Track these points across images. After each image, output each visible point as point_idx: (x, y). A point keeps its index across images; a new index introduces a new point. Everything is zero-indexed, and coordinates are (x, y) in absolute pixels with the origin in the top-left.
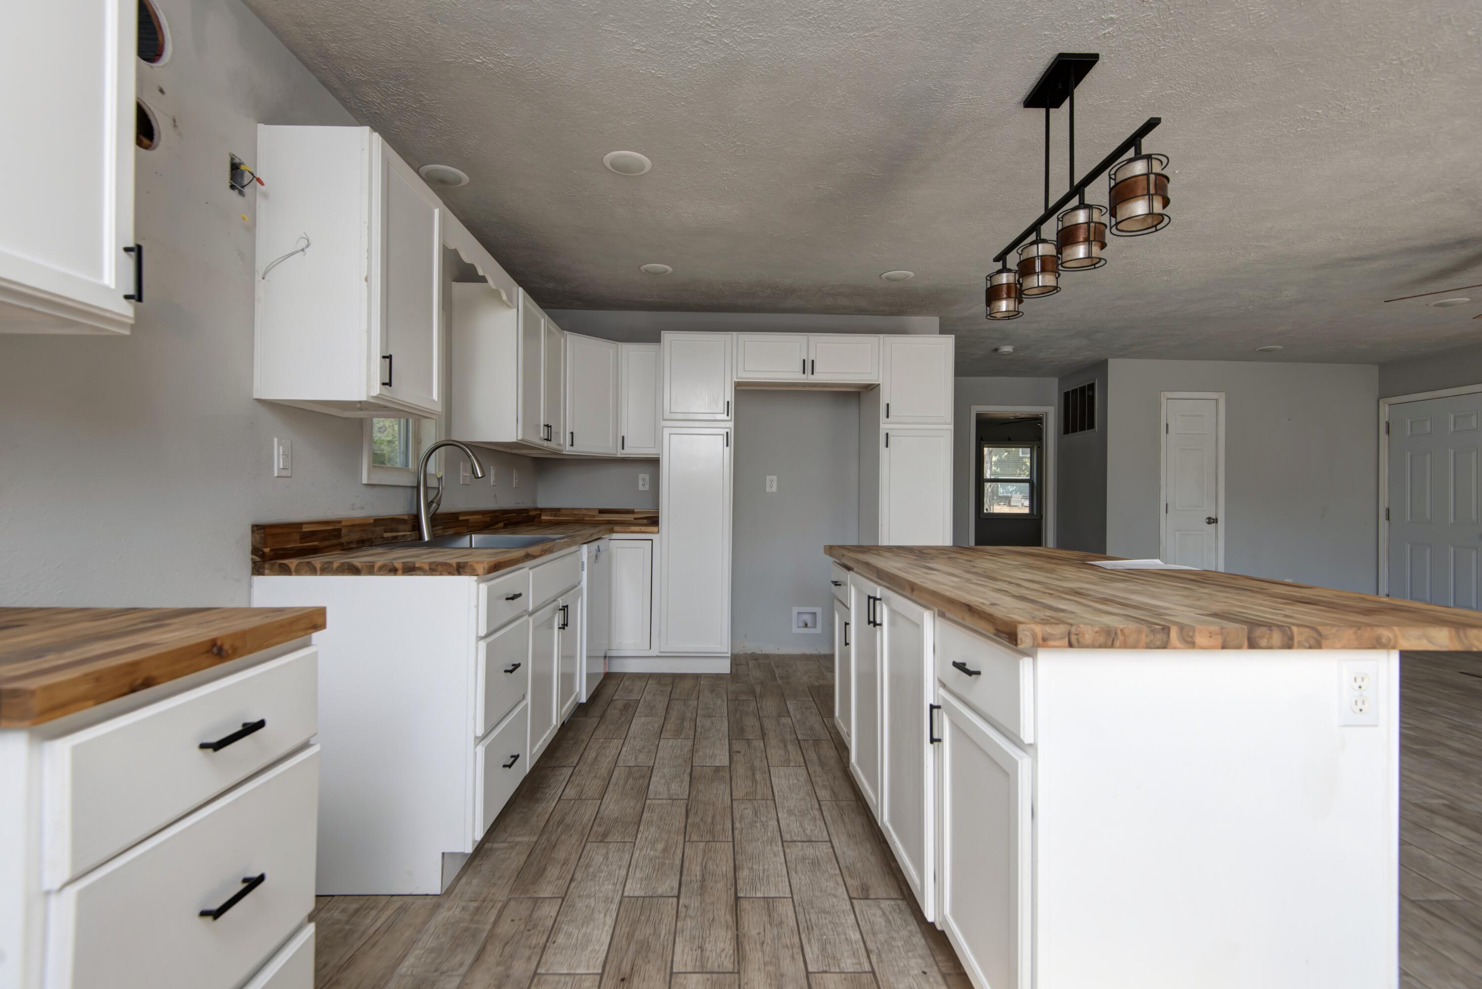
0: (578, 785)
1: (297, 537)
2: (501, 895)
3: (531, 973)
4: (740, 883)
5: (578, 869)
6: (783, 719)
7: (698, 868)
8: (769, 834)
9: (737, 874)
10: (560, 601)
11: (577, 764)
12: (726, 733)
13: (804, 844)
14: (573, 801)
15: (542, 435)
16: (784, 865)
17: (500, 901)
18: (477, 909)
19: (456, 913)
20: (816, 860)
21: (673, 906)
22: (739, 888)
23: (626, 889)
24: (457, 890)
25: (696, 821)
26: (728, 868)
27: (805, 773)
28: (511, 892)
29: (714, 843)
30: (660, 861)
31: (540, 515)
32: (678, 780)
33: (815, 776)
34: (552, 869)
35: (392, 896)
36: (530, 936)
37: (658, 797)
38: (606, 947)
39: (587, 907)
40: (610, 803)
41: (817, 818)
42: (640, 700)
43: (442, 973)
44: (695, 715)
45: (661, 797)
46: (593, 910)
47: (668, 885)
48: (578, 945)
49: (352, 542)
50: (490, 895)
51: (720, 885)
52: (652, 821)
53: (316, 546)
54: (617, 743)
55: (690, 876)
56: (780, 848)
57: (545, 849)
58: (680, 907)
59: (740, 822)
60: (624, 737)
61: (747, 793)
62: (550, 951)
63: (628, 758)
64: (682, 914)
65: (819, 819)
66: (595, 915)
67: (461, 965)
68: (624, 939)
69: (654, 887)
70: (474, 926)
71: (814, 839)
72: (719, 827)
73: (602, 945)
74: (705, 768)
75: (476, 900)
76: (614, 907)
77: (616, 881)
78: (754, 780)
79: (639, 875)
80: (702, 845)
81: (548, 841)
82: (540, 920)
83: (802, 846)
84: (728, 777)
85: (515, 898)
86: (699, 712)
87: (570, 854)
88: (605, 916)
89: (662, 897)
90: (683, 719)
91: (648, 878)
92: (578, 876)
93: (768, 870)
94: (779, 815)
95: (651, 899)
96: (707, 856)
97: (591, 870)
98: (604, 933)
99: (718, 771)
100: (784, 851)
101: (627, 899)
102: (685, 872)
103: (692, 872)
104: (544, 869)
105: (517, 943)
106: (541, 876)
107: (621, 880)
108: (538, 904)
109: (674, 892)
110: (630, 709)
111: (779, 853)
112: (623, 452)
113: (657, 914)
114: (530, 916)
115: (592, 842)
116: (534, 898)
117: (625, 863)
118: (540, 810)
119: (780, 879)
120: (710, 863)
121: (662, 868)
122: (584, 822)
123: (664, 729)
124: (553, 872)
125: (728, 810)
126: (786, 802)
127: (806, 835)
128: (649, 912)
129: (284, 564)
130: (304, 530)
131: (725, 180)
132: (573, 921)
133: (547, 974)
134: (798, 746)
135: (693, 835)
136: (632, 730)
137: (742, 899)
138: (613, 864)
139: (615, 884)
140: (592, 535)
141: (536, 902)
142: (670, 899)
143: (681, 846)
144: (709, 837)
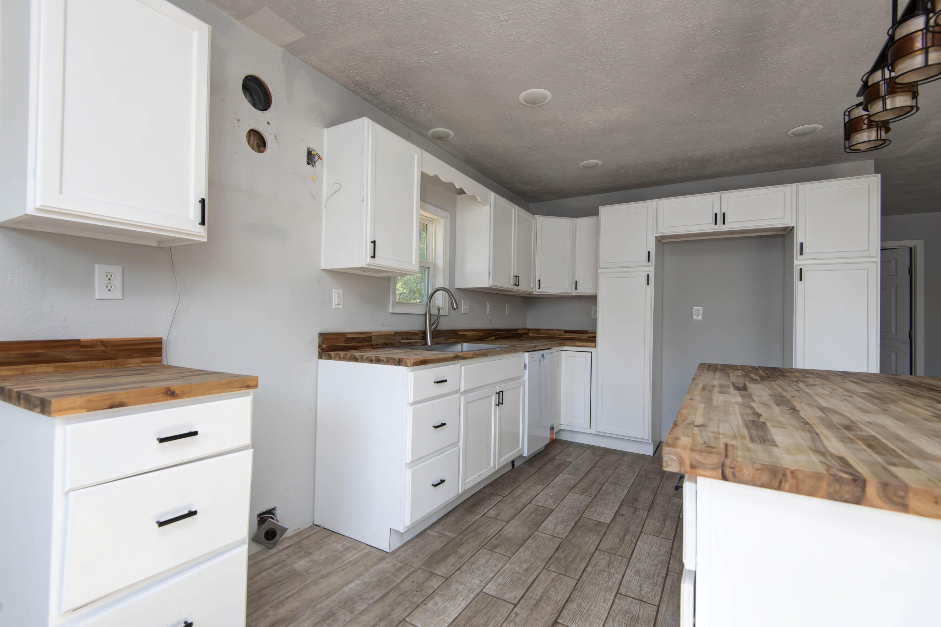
0: (500, 509)
1: (343, 340)
2: (417, 563)
3: (401, 619)
4: (565, 612)
5: (467, 563)
6: (676, 498)
7: (541, 590)
8: (610, 583)
9: (567, 604)
10: (498, 388)
11: (507, 495)
12: (621, 499)
13: (634, 601)
14: (491, 519)
15: (512, 282)
16: (607, 612)
17: (414, 567)
18: (400, 568)
19: (389, 566)
20: (636, 617)
21: (509, 610)
22: (561, 615)
23: (487, 587)
24: (397, 553)
25: (560, 556)
26: (563, 598)
27: (669, 545)
28: (422, 564)
29: (564, 576)
30: (519, 576)
31: (527, 333)
32: (566, 524)
33: (677, 551)
34: (453, 557)
35: (368, 545)
36: (415, 595)
37: (544, 532)
38: (451, 621)
39: (457, 589)
40: (511, 526)
41: (658, 584)
42: (572, 462)
43: (362, 599)
44: (605, 481)
45: (547, 532)
46: (459, 593)
47: (514, 594)
48: (436, 613)
49: (379, 344)
50: (412, 562)
51: (549, 609)
52: (530, 547)
53: (355, 345)
54: (539, 487)
55: (532, 594)
56: (612, 598)
57: (456, 544)
58: (512, 613)
59: (592, 567)
60: (546, 485)
61: (611, 548)
62: (419, 609)
63: (540, 500)
64: (510, 619)
65: (660, 585)
66: (458, 597)
67: (373, 598)
68: (465, 620)
69: (504, 593)
70: (392, 577)
71: (645, 600)
72: (574, 566)
73: (449, 618)
74: (590, 520)
75: (402, 562)
76: (472, 596)
77: (483, 579)
78: (623, 540)
79: (500, 581)
80: (554, 574)
81: (461, 540)
82: (427, 587)
83: (632, 602)
84: (603, 531)
85: (422, 569)
86: (610, 479)
87: (468, 552)
88: (463, 600)
89: (506, 601)
90: (594, 482)
91: (504, 585)
92: (464, 568)
93: (592, 610)
94: (627, 572)
95: (498, 600)
96: (553, 583)
97: (473, 566)
98: (456, 611)
99: (599, 525)
100: (614, 601)
101: (483, 593)
102: (530, 590)
103: (536, 592)
104: (448, 557)
105: (406, 597)
106: (444, 560)
107: (487, 579)
108: (432, 577)
109: (514, 601)
110: (562, 467)
111: (609, 600)
112: (576, 291)
113: (495, 611)
114: (423, 583)
115: (485, 548)
116: (432, 572)
117: (496, 570)
118: (468, 518)
119: (597, 621)
120: (552, 589)
121: (518, 581)
122: (488, 534)
123: (577, 486)
124: (452, 560)
125: (589, 556)
126: (638, 563)
127: (641, 594)
128: (491, 608)
129: (330, 354)
130: (347, 337)
131: (607, 90)
132: (443, 596)
133: (409, 623)
134: (676, 523)
135: (552, 566)
136: (554, 481)
137: (559, 624)
138: (489, 567)
139: (481, 581)
140: (536, 346)
141: (432, 574)
142: (510, 605)
143: (539, 571)
144: (562, 571)
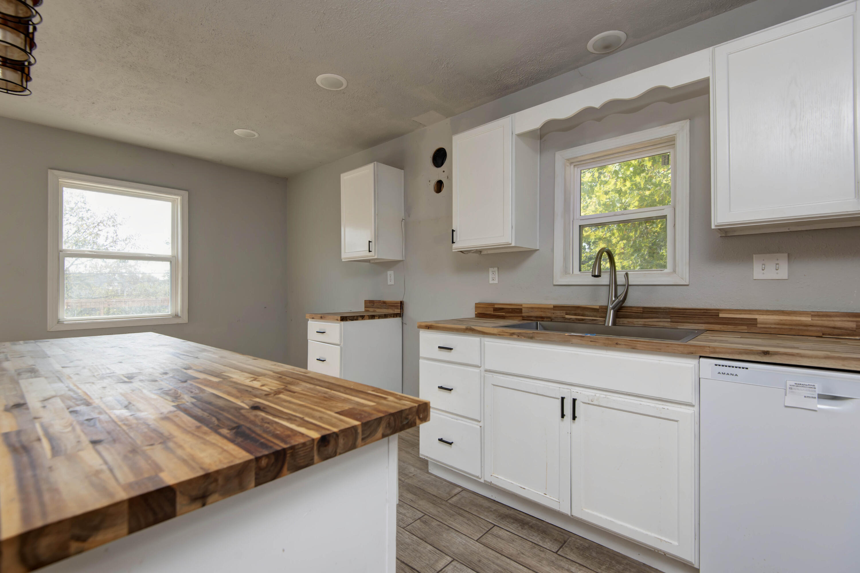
1: (492, 309)
14: (460, 489)
49: (531, 317)
53: (503, 315)
130: (495, 307)
